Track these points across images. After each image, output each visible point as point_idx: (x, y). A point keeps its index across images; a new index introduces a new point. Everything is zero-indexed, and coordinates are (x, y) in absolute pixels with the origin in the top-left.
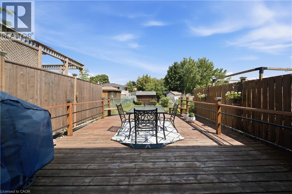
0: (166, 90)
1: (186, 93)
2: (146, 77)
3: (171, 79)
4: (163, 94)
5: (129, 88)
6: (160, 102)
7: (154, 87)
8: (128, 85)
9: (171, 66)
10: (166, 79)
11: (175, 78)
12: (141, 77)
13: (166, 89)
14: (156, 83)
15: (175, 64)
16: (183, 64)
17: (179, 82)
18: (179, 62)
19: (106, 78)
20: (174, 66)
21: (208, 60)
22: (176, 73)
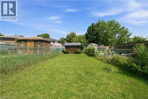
0: (87, 43)
1: (101, 45)
2: (73, 33)
3: (90, 35)
4: (85, 45)
5: (61, 41)
6: (83, 51)
7: (78, 40)
8: (61, 40)
9: (90, 26)
10: (86, 35)
11: (93, 34)
12: (69, 34)
13: (87, 41)
14: (80, 38)
15: (93, 24)
16: (98, 25)
17: (95, 37)
18: (95, 23)
19: (48, 36)
20: (92, 26)
21: (116, 21)
22: (93, 30)
